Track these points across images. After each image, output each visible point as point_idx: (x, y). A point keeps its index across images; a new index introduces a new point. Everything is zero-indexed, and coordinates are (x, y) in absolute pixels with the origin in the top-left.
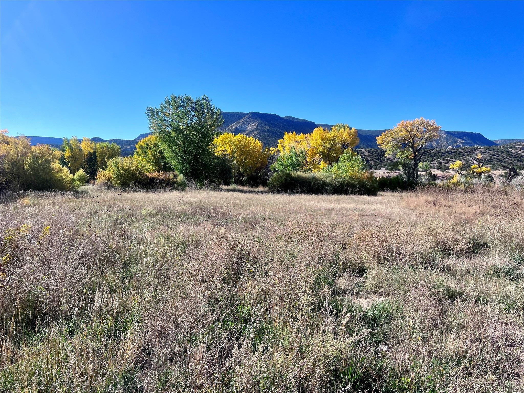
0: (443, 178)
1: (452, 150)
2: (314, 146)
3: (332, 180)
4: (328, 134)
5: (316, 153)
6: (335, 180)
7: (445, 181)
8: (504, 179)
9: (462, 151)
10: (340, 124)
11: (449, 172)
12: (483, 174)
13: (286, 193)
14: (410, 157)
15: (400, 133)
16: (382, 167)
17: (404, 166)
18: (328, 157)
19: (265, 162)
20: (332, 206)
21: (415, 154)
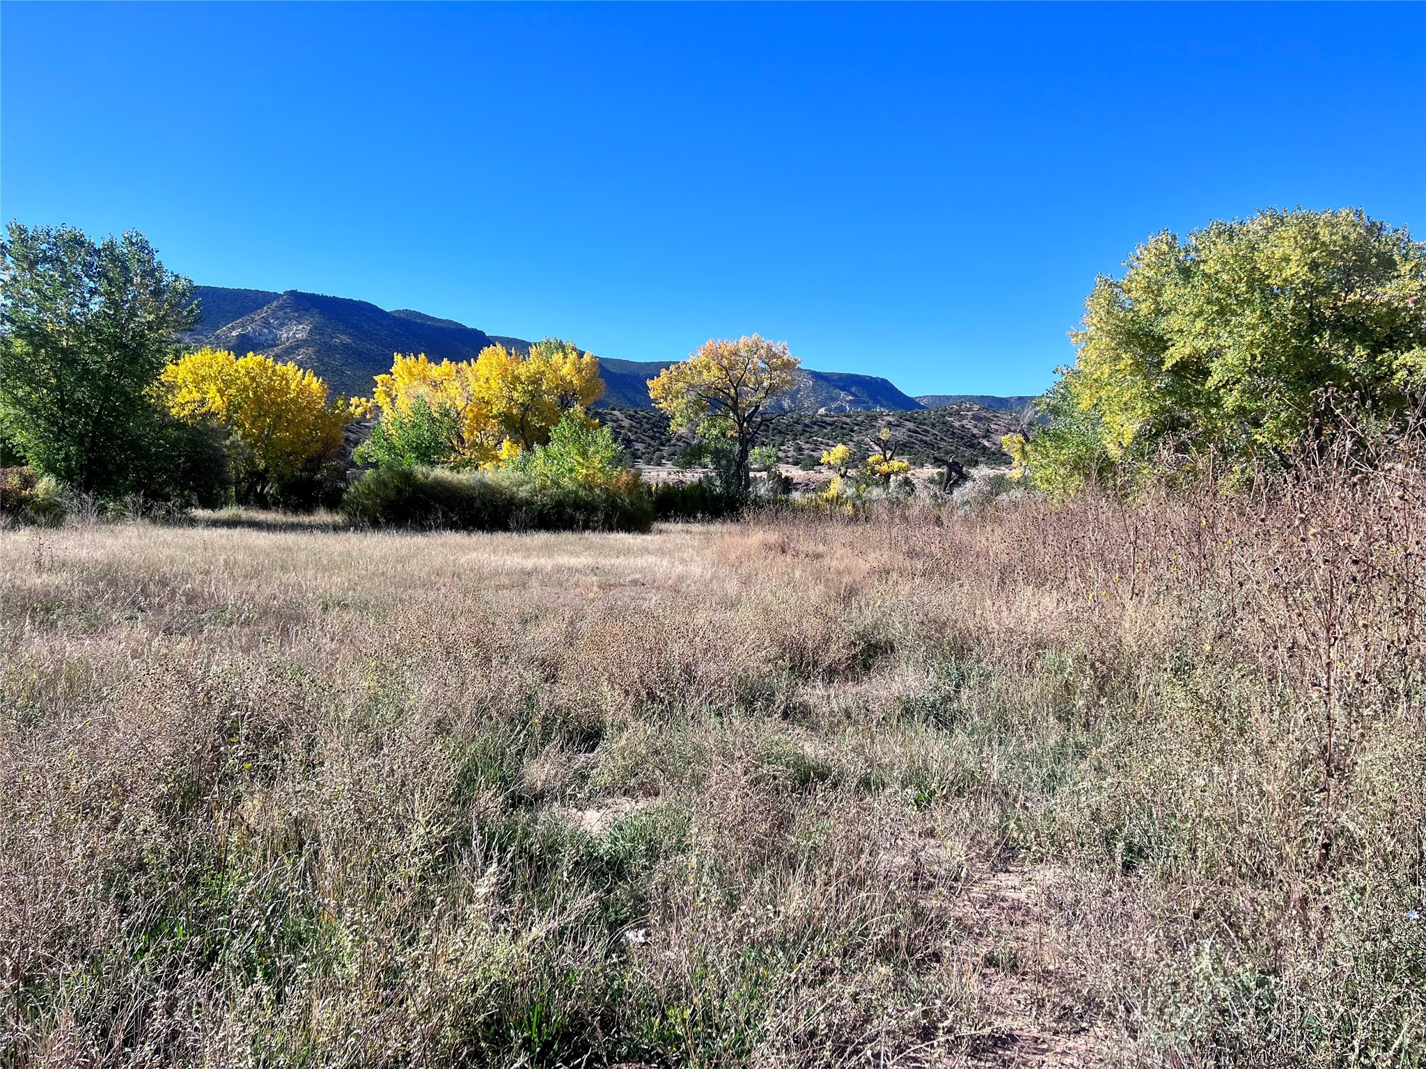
0: (807, 487)
1: (827, 419)
2: (483, 398)
3: (534, 492)
4: (520, 366)
5: (487, 417)
6: (540, 491)
7: (811, 495)
8: (935, 489)
9: (848, 420)
10: (552, 341)
11: (820, 472)
12: (893, 477)
13: (400, 528)
14: (729, 434)
15: (705, 373)
16: (663, 458)
17: (718, 455)
18: (523, 429)
19: (334, 440)
20: (529, 564)
21: (741, 425)
